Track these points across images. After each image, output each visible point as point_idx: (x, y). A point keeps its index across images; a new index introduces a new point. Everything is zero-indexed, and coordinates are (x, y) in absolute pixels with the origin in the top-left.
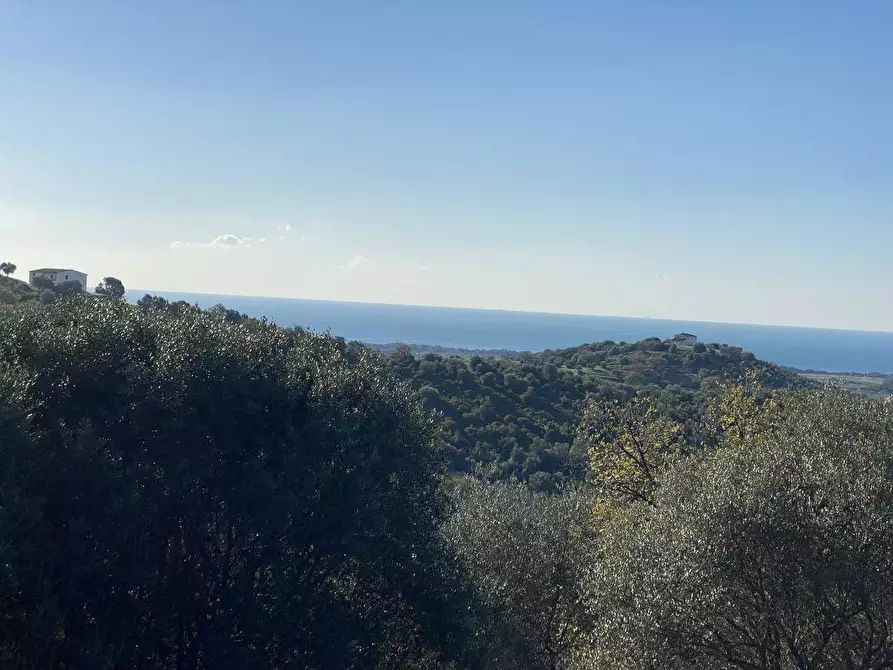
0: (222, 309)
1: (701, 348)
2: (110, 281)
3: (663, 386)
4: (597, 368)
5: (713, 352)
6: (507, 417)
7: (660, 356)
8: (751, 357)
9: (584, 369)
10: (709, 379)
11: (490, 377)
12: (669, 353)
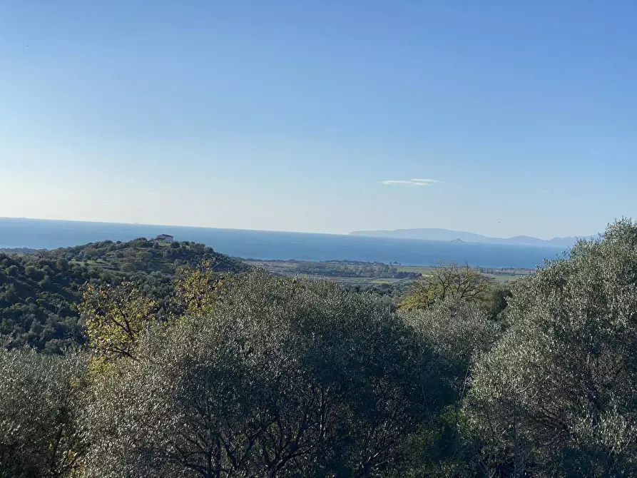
1: (176, 245)
3: (149, 273)
4: (99, 260)
5: (184, 248)
6: (28, 299)
7: (146, 251)
8: (211, 250)
9: (89, 261)
11: (13, 269)
12: (153, 249)
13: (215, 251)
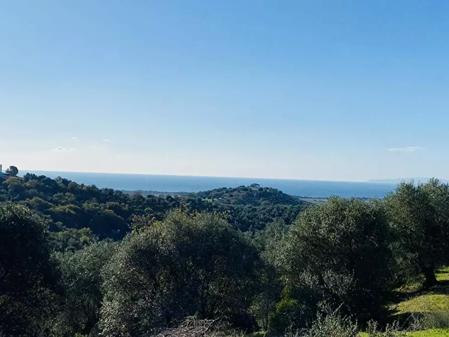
0: (60, 178)
1: (261, 189)
2: (12, 167)
3: (246, 205)
4: (220, 198)
5: (266, 191)
7: (245, 193)
8: (281, 192)
9: (215, 199)
10: (264, 201)
11: (174, 203)
12: (249, 192)
13: (284, 193)
